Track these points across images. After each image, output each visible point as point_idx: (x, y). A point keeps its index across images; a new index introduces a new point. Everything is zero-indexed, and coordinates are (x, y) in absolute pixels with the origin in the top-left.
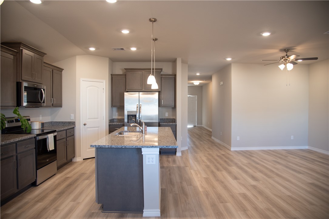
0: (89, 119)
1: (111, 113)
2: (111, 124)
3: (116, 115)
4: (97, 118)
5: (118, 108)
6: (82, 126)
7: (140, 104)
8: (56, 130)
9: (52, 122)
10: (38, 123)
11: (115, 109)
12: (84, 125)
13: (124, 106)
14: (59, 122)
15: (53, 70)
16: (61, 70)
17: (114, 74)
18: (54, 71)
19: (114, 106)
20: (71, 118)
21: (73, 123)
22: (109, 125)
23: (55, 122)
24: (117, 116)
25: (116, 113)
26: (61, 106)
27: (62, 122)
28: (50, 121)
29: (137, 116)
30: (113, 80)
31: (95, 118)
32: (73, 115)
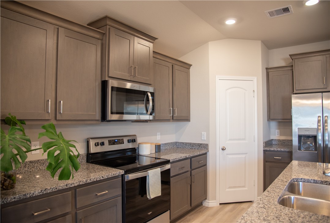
0: (230, 140)
1: (267, 131)
2: (267, 149)
3: (276, 133)
4: (244, 139)
5: (279, 122)
6: (219, 151)
7: (324, 115)
8: (169, 160)
9: (176, 143)
10: (148, 146)
11: (274, 124)
12: (223, 149)
13: (291, 119)
14: (186, 144)
15: (172, 65)
16: (188, 66)
17: (270, 66)
18: (176, 67)
19: (273, 120)
20: (202, 139)
21: (206, 146)
22: (264, 150)
23: (181, 143)
24: (277, 135)
25: (277, 131)
26: (187, 119)
27: (190, 144)
28: (174, 140)
29: (320, 137)
30: (270, 77)
31: (239, 139)
32: (204, 134)
